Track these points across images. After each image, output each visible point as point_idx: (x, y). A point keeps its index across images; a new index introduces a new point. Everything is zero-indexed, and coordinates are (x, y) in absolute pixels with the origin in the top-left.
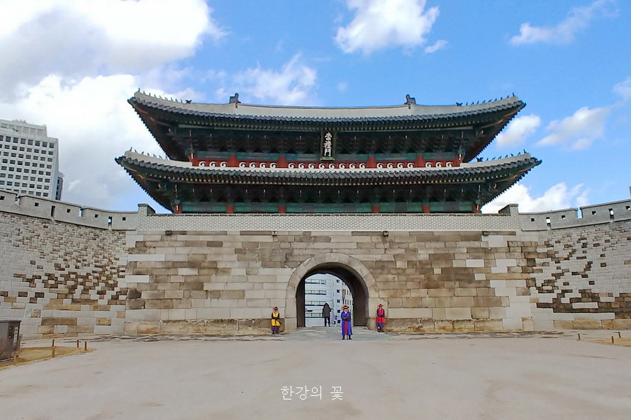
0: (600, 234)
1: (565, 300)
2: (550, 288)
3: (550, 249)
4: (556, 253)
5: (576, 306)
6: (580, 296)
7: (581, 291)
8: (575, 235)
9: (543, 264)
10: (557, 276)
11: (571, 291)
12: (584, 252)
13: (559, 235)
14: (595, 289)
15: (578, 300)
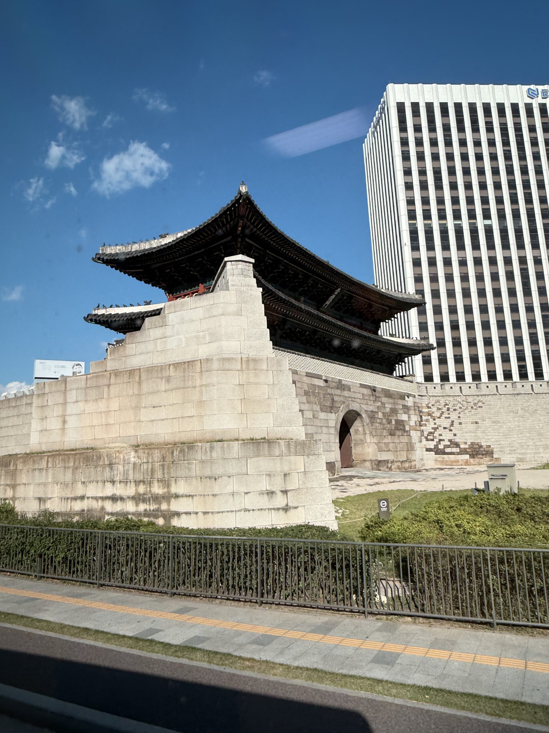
0: (456, 403)
1: (441, 447)
2: (431, 437)
3: (429, 409)
4: (433, 413)
5: (448, 450)
6: (449, 443)
7: (450, 441)
8: (442, 401)
9: (427, 420)
10: (435, 429)
11: (443, 440)
12: (449, 414)
13: (433, 401)
14: (457, 439)
15: (448, 446)
